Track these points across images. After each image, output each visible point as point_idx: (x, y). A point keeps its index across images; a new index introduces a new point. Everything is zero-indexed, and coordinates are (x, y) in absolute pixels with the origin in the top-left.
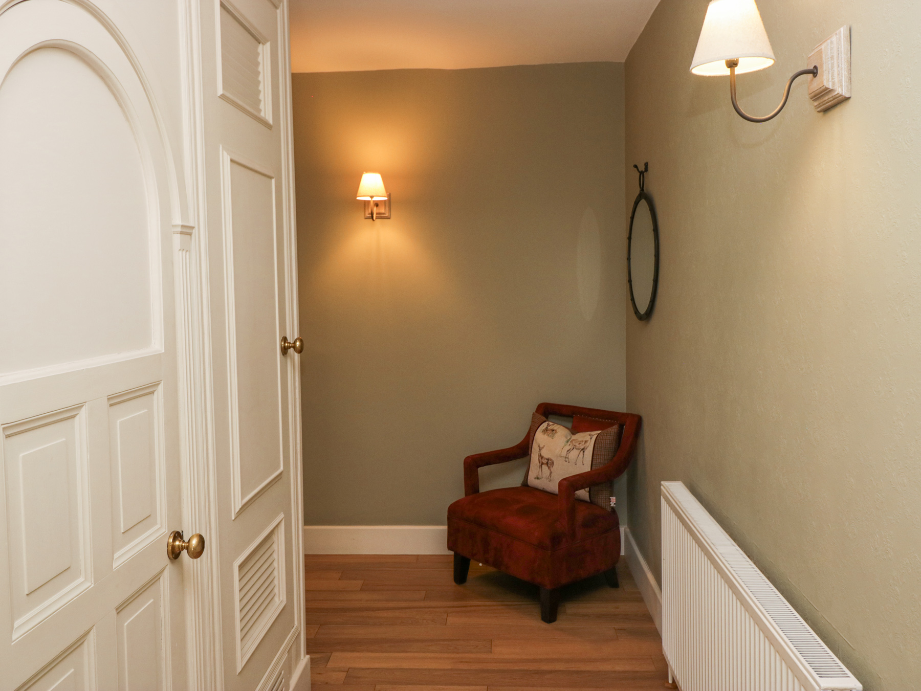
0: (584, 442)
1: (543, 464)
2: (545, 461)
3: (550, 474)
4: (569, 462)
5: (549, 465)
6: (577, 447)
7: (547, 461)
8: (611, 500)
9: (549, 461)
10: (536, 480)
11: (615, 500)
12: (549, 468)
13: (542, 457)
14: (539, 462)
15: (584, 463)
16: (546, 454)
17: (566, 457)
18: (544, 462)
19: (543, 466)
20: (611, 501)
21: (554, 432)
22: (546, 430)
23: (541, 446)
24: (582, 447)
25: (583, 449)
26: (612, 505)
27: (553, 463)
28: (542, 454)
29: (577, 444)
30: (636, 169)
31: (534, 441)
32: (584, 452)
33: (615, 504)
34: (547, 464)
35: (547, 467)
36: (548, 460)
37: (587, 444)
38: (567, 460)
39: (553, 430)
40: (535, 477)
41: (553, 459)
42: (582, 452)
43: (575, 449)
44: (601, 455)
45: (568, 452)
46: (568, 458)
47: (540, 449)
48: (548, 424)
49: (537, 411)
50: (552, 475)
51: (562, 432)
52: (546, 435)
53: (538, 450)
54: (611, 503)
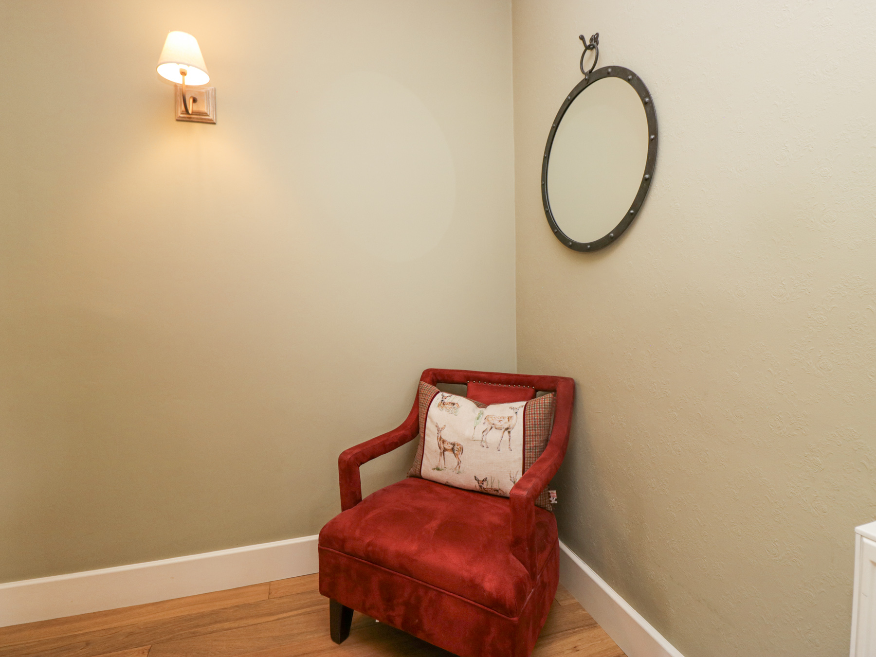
0: (507, 420)
1: (445, 450)
2: (449, 447)
3: (458, 464)
4: (487, 448)
5: (456, 452)
6: (497, 427)
7: (452, 446)
8: (551, 495)
9: (456, 446)
10: (436, 471)
11: (556, 495)
12: (456, 455)
13: (444, 442)
14: (440, 448)
15: (512, 447)
16: (449, 436)
17: (482, 441)
18: (447, 447)
19: (446, 453)
20: (550, 497)
21: (455, 405)
22: (443, 403)
23: (441, 426)
24: (506, 427)
25: (507, 429)
26: (554, 501)
27: (462, 449)
28: (444, 437)
29: (496, 422)
30: (581, 41)
31: (428, 419)
32: (509, 432)
33: (556, 500)
34: (453, 450)
35: (453, 454)
36: (454, 445)
37: (513, 422)
38: (484, 444)
39: (454, 404)
40: (435, 467)
41: (462, 444)
42: (506, 432)
43: (493, 429)
44: (535, 435)
45: (485, 433)
46: (485, 442)
47: (439, 431)
48: (443, 396)
49: (423, 378)
50: (462, 465)
51: (465, 405)
52: (444, 410)
53: (437, 431)
54: (551, 499)
